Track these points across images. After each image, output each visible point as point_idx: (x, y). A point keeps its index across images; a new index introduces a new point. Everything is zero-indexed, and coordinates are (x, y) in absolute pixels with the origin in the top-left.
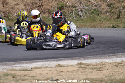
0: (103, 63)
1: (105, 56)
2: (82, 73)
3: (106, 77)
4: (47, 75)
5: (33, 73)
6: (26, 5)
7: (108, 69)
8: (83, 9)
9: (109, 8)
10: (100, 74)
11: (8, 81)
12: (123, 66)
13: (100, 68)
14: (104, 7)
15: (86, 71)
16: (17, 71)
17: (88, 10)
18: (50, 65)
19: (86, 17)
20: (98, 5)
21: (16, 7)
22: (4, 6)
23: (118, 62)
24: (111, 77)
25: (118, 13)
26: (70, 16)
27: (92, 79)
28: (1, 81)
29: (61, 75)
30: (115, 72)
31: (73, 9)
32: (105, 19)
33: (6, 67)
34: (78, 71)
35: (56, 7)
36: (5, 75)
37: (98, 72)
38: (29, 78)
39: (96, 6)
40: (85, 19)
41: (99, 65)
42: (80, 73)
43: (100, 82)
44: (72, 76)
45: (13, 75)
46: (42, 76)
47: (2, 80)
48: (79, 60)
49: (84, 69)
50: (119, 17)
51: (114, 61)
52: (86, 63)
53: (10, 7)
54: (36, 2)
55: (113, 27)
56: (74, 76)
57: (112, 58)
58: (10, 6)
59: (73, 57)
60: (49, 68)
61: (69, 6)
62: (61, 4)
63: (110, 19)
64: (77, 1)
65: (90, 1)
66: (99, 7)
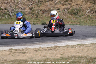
0: (27, 49)
1: (28, 44)
2: (12, 56)
3: (29, 58)
7: (30, 53)
8: (13, 11)
9: (31, 11)
10: (25, 56)
12: (40, 51)
13: (25, 52)
14: (27, 10)
15: (15, 55)
17: (16, 12)
19: (15, 16)
20: (23, 8)
23: (37, 48)
24: (32, 59)
25: (37, 14)
26: (3, 16)
27: (19, 60)
30: (35, 55)
31: (6, 11)
32: (28, 18)
34: (9, 54)
37: (23, 55)
39: (21, 9)
40: (14, 18)
41: (24, 50)
42: (11, 56)
43: (25, 62)
44: (6, 58)
48: (10, 47)
49: (13, 53)
50: (38, 17)
51: (35, 47)
52: (15, 49)
55: (34, 24)
57: (33, 45)
59: (6, 45)
61: (3, 9)
63: (31, 19)
64: (8, 5)
65: (17, 6)
66: (24, 10)
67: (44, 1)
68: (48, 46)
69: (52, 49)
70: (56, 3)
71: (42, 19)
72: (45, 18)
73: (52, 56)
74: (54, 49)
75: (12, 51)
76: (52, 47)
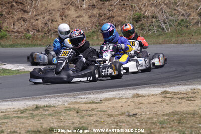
0: (196, 91)
1: (198, 81)
2: (168, 104)
3: (200, 109)
4: (121, 109)
5: (102, 107)
6: (91, 17)
8: (167, 20)
10: (192, 105)
11: (71, 118)
13: (191, 97)
14: (194, 16)
15: (173, 102)
16: (82, 104)
17: (174, 20)
18: (125, 96)
19: (171, 29)
20: (186, 13)
21: (78, 19)
22: (62, 19)
26: (149, 30)
27: (181, 112)
28: (62, 118)
29: (140, 108)
31: (154, 20)
32: (195, 32)
33: (67, 99)
34: (162, 102)
35: (132, 18)
36: (66, 110)
37: (189, 102)
38: (98, 113)
39: (183, 15)
40: (169, 33)
41: (191, 94)
42: (165, 105)
43: (192, 116)
44: (155, 110)
45: (77, 110)
46: (115, 111)
48: (164, 88)
49: (170, 99)
53: (71, 20)
54: (105, 12)
56: (158, 109)
58: (71, 18)
59: (155, 84)
60: (123, 99)
61: (148, 17)
62: (137, 14)
64: (158, 8)
65: (175, 9)
66: (188, 16)
75: (167, 95)
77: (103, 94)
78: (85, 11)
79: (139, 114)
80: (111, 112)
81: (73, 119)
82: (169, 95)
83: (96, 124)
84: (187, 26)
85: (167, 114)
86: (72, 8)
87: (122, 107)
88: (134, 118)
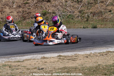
0: (77, 55)
1: (78, 50)
2: (61, 63)
3: (79, 65)
5: (24, 64)
6: (18, 13)
7: (80, 60)
8: (61, 15)
9: (80, 14)
12: (91, 57)
13: (74, 59)
14: (77, 13)
15: (64, 62)
16: (12, 62)
17: (65, 15)
18: (37, 58)
19: (63, 20)
20: (72, 11)
21: (11, 14)
22: (2, 14)
23: (88, 54)
24: (83, 66)
25: (87, 17)
27: (68, 67)
29: (46, 65)
30: (86, 62)
31: (54, 15)
32: (77, 22)
33: (4, 59)
34: (58, 62)
35: (41, 13)
36: (3, 66)
37: (73, 61)
38: (21, 67)
39: (70, 12)
41: (74, 57)
42: (60, 63)
43: (75, 69)
44: (54, 66)
45: (9, 65)
46: (31, 66)
47: (1, 69)
48: (59, 53)
49: (62, 60)
50: (88, 20)
51: (85, 53)
52: (64, 55)
53: (6, 14)
54: (26, 10)
55: (84, 28)
56: (55, 65)
57: (83, 51)
58: (6, 13)
59: (54, 51)
60: (36, 59)
61: (50, 13)
62: (44, 11)
63: (81, 22)
64: (56, 8)
65: (66, 9)
66: (73, 13)
67: (94, 3)
68: (100, 52)
69: (103, 54)
70: (107, 5)
71: (93, 22)
72: (96, 21)
73: (104, 62)
74: (106, 54)
75: (61, 57)
76: (104, 53)
77: (25, 57)
78: (14, 9)
79: (45, 68)
80: (29, 67)
81: (7, 71)
82: (62, 57)
83: (20, 74)
84: (72, 18)
85: (60, 68)
86: (7, 7)
87: (35, 64)
88: (42, 70)
